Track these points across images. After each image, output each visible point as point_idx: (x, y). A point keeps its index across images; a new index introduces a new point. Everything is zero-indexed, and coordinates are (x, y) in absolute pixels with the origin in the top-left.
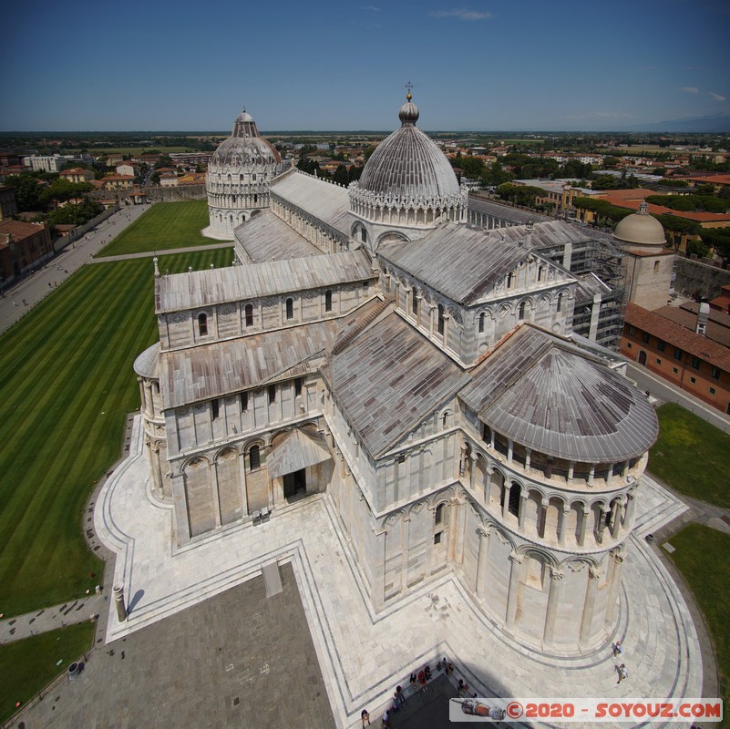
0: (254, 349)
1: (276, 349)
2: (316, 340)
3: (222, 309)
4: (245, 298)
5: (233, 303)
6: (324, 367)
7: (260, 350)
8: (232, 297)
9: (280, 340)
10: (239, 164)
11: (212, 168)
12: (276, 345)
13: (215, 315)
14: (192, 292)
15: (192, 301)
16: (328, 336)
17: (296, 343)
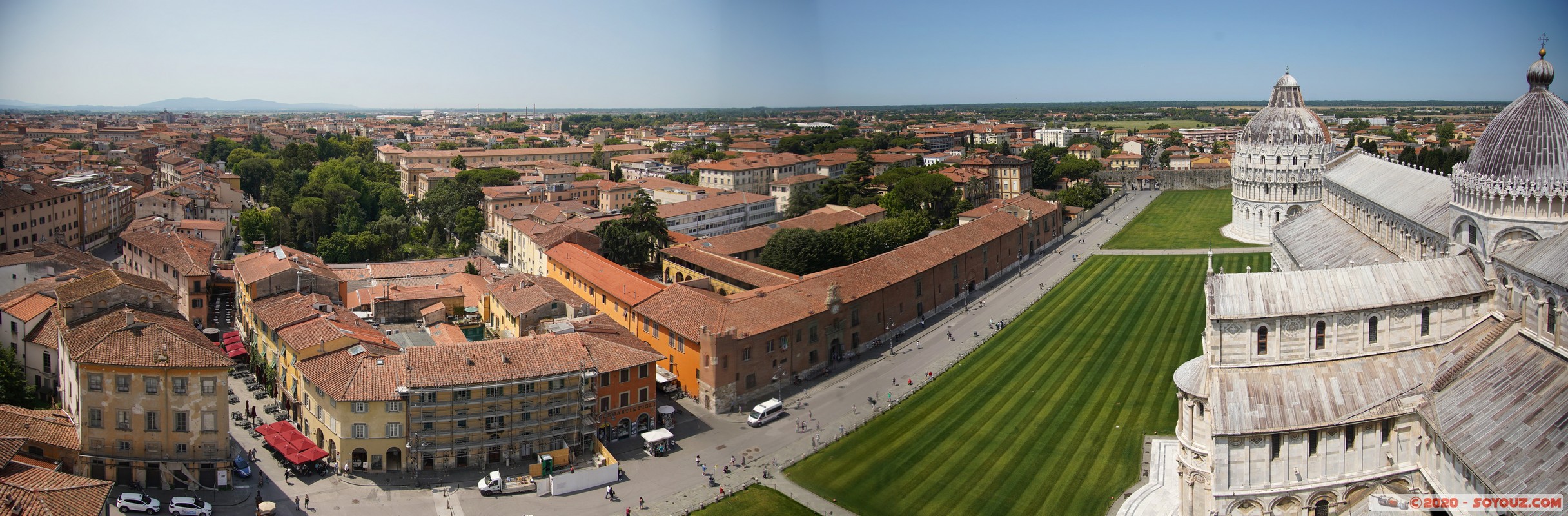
0: (1326, 379)
1: (1356, 381)
2: (1410, 372)
3: (1287, 323)
4: (1318, 312)
5: (1302, 317)
6: (1423, 407)
7: (1334, 381)
8: (1301, 309)
9: (1360, 370)
10: (1276, 142)
11: (1241, 147)
12: (1355, 375)
13: (1278, 329)
14: (1251, 298)
15: (1252, 309)
16: (1425, 368)
17: (1382, 376)
